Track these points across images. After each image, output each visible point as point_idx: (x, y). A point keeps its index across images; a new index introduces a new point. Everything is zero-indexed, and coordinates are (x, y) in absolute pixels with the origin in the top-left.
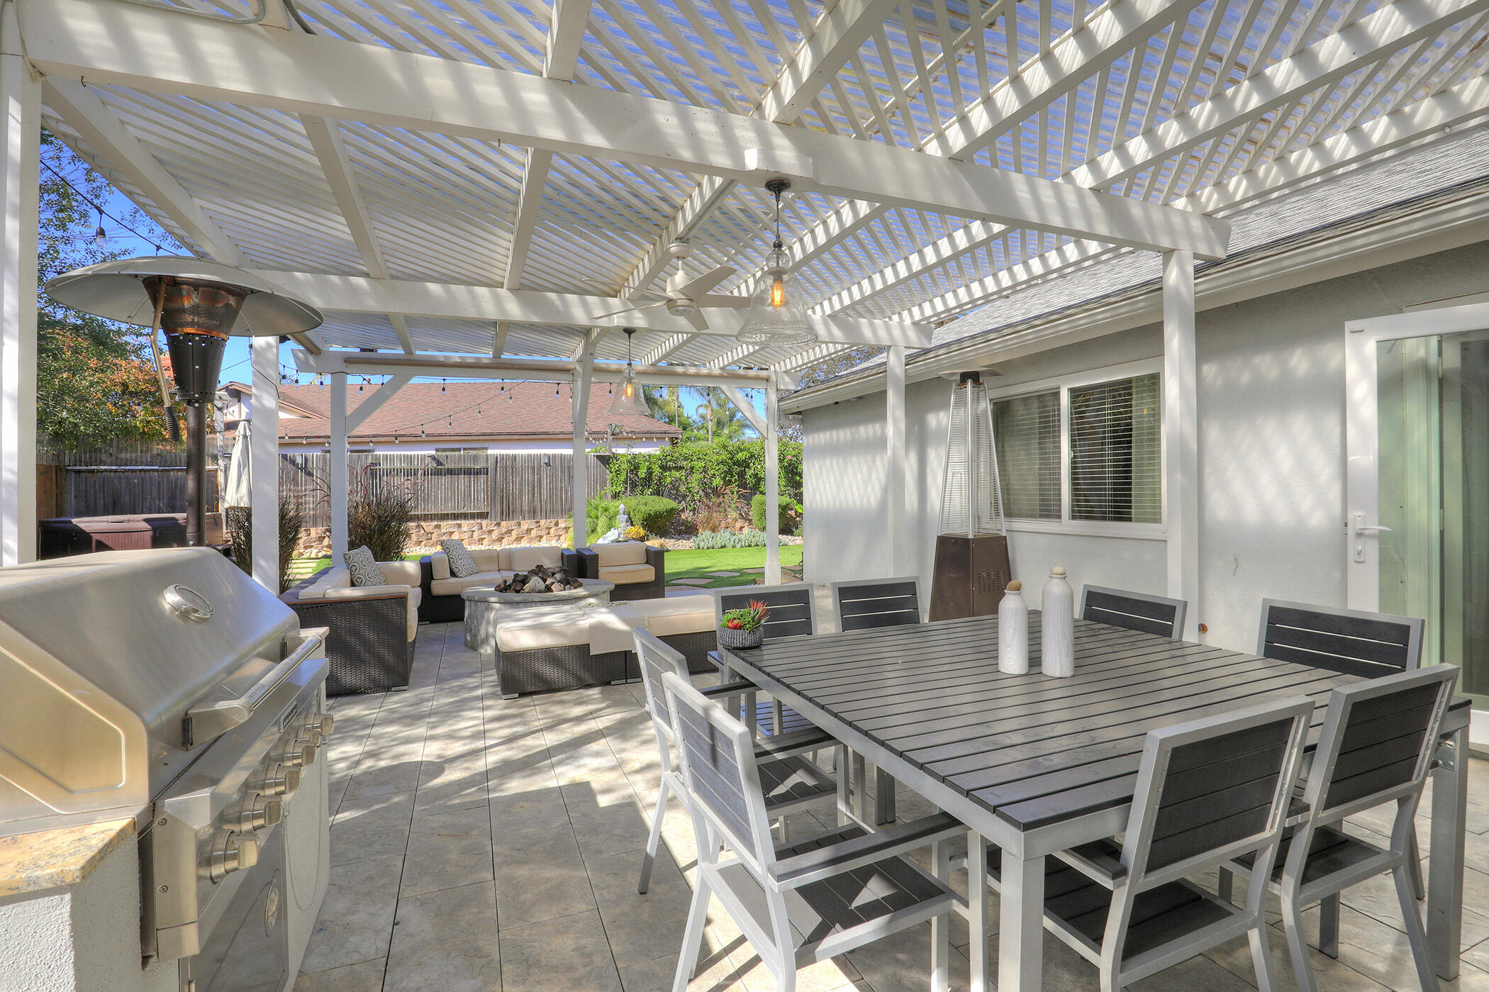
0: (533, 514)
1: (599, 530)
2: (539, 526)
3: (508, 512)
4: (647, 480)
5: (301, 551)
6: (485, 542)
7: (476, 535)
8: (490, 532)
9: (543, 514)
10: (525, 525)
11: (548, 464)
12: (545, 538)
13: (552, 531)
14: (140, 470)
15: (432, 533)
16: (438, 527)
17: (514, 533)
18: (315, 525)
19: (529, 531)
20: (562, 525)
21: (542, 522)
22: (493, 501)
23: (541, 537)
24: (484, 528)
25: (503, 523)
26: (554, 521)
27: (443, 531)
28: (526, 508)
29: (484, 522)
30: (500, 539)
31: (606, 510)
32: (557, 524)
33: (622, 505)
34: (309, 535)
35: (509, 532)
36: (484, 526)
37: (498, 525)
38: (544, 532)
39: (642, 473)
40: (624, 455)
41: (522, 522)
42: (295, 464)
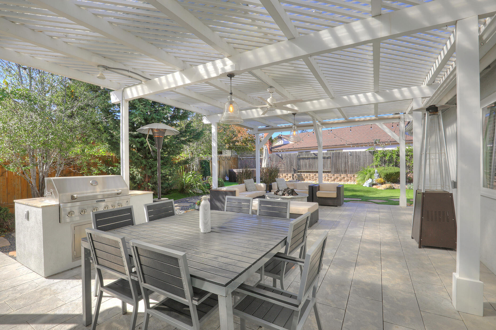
0: (346, 172)
1: (366, 179)
2: (348, 176)
3: (337, 171)
4: (390, 161)
6: (329, 180)
7: (326, 178)
8: (331, 177)
9: (349, 173)
10: (343, 176)
11: (351, 155)
12: (349, 180)
13: (352, 178)
14: (250, 158)
15: (314, 177)
16: (315, 175)
17: (339, 178)
18: (284, 173)
19: (344, 178)
20: (356, 176)
21: (349, 175)
22: (331, 167)
23: (348, 180)
24: (329, 176)
25: (335, 175)
26: (353, 175)
27: (317, 176)
28: (343, 170)
29: (329, 174)
30: (334, 180)
31: (370, 171)
32: (354, 176)
33: (376, 170)
34: (283, 175)
35: (337, 178)
36: (329, 175)
37: (334, 175)
38: (349, 179)
39: (387, 158)
40: (380, 151)
41: (342, 175)
42: (279, 156)
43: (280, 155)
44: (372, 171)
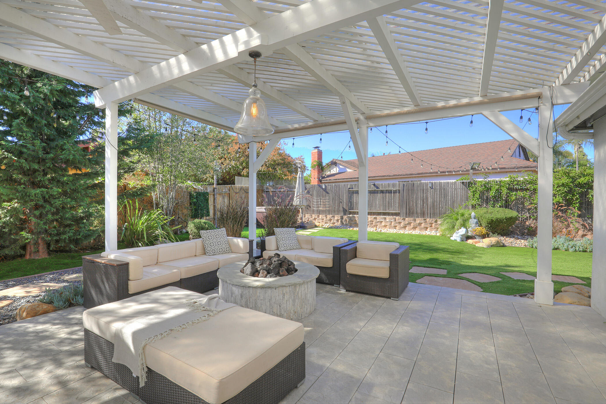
0: (423, 215)
1: (456, 227)
2: (426, 222)
3: (410, 213)
4: (497, 198)
5: (323, 224)
6: (397, 228)
7: (393, 224)
8: (400, 223)
9: (429, 216)
10: (418, 221)
11: (432, 188)
12: (429, 229)
13: (433, 225)
15: (373, 221)
16: (376, 218)
17: (412, 224)
18: (329, 214)
19: (420, 224)
20: (439, 222)
21: (428, 220)
22: (401, 206)
23: (427, 228)
24: (397, 221)
25: (407, 219)
26: (434, 220)
27: (378, 220)
28: (419, 211)
29: (397, 218)
30: (405, 227)
31: (463, 215)
32: (436, 222)
33: (473, 213)
34: (327, 218)
35: (409, 224)
36: (397, 219)
37: (404, 219)
38: (428, 226)
39: (492, 193)
40: (480, 182)
41: (417, 219)
42: (322, 189)
43: (324, 187)
44: (466, 215)
